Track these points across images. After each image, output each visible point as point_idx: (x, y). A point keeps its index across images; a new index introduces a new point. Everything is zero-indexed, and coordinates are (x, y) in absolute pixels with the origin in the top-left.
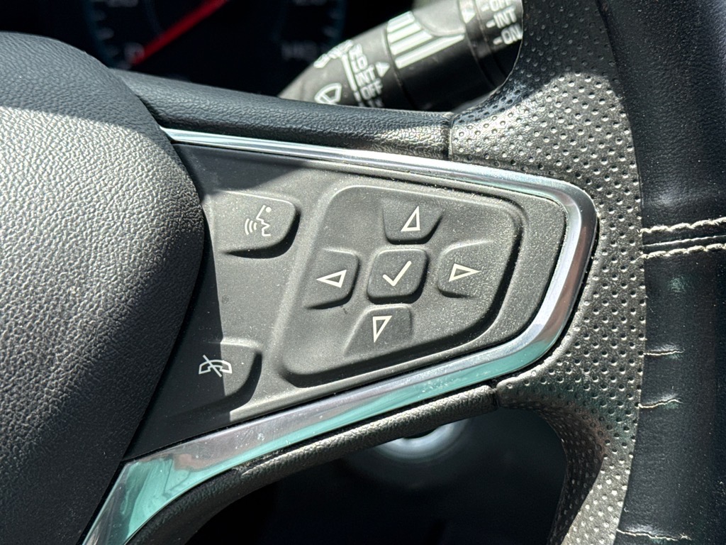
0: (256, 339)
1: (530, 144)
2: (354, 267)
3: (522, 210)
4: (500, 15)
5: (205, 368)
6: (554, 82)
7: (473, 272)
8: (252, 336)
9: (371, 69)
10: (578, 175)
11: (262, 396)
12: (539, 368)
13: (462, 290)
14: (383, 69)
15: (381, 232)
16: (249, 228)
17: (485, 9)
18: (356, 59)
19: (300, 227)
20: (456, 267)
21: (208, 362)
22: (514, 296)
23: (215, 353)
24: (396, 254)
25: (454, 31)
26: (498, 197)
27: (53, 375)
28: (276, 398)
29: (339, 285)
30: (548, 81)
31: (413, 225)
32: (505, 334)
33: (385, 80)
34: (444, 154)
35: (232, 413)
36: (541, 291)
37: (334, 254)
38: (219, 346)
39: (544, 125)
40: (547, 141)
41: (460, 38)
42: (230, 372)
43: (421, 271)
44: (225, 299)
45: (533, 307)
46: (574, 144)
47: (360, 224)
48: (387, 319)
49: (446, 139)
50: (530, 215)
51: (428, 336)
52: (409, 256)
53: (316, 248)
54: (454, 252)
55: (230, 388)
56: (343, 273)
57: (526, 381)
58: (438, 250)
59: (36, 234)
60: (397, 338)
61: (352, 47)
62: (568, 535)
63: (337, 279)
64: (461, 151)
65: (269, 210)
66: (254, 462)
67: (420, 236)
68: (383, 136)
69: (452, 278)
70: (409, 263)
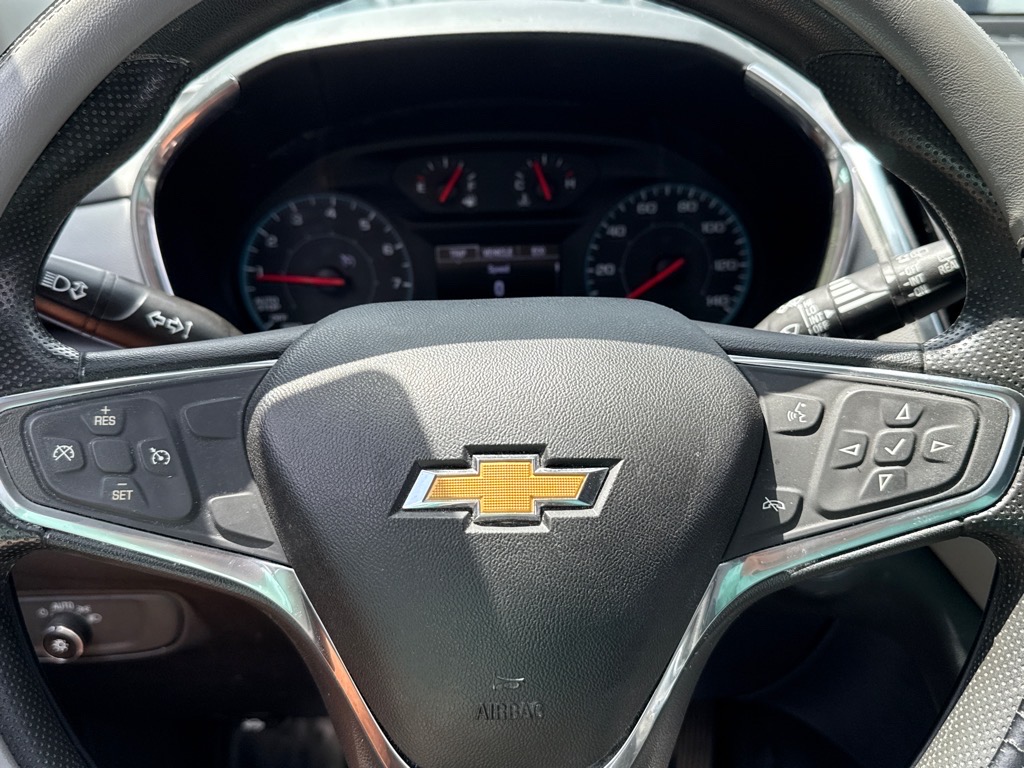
0: (798, 487)
1: (981, 363)
2: (864, 443)
3: (978, 405)
4: (912, 278)
5: (767, 505)
6: (995, 323)
7: (947, 446)
8: (796, 486)
9: (820, 314)
10: (1016, 383)
11: (804, 524)
12: (993, 509)
13: (940, 458)
14: (829, 314)
15: (881, 419)
16: (791, 416)
17: (902, 274)
18: (808, 308)
19: (825, 416)
20: (935, 443)
21: (769, 501)
22: (975, 461)
23: (773, 496)
24: (893, 434)
25: (881, 289)
26: (962, 398)
27: (689, 506)
28: (813, 526)
29: (855, 453)
30: (990, 323)
31: (904, 415)
32: (970, 486)
33: (831, 321)
34: (921, 370)
35: (785, 534)
36: (993, 458)
37: (850, 433)
38: (775, 491)
39: (991, 351)
40: (993, 361)
41: (885, 293)
42: (784, 509)
43: (911, 446)
44: (778, 462)
45: (989, 469)
46: (1013, 363)
47: (866, 414)
48: (889, 476)
49: (922, 360)
50: (984, 410)
51: (918, 488)
52: (902, 436)
53: (838, 429)
54: (933, 433)
55: (783, 519)
56: (857, 446)
57: (984, 518)
58: (923, 432)
59: (674, 419)
60: (897, 489)
61: (805, 300)
62: (1009, 620)
63: (853, 450)
64: (934, 367)
65: (803, 405)
66: (799, 568)
67: (909, 422)
68: (879, 358)
69: (933, 450)
70: (903, 441)
